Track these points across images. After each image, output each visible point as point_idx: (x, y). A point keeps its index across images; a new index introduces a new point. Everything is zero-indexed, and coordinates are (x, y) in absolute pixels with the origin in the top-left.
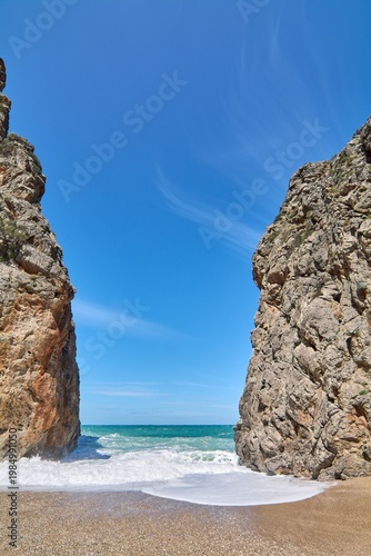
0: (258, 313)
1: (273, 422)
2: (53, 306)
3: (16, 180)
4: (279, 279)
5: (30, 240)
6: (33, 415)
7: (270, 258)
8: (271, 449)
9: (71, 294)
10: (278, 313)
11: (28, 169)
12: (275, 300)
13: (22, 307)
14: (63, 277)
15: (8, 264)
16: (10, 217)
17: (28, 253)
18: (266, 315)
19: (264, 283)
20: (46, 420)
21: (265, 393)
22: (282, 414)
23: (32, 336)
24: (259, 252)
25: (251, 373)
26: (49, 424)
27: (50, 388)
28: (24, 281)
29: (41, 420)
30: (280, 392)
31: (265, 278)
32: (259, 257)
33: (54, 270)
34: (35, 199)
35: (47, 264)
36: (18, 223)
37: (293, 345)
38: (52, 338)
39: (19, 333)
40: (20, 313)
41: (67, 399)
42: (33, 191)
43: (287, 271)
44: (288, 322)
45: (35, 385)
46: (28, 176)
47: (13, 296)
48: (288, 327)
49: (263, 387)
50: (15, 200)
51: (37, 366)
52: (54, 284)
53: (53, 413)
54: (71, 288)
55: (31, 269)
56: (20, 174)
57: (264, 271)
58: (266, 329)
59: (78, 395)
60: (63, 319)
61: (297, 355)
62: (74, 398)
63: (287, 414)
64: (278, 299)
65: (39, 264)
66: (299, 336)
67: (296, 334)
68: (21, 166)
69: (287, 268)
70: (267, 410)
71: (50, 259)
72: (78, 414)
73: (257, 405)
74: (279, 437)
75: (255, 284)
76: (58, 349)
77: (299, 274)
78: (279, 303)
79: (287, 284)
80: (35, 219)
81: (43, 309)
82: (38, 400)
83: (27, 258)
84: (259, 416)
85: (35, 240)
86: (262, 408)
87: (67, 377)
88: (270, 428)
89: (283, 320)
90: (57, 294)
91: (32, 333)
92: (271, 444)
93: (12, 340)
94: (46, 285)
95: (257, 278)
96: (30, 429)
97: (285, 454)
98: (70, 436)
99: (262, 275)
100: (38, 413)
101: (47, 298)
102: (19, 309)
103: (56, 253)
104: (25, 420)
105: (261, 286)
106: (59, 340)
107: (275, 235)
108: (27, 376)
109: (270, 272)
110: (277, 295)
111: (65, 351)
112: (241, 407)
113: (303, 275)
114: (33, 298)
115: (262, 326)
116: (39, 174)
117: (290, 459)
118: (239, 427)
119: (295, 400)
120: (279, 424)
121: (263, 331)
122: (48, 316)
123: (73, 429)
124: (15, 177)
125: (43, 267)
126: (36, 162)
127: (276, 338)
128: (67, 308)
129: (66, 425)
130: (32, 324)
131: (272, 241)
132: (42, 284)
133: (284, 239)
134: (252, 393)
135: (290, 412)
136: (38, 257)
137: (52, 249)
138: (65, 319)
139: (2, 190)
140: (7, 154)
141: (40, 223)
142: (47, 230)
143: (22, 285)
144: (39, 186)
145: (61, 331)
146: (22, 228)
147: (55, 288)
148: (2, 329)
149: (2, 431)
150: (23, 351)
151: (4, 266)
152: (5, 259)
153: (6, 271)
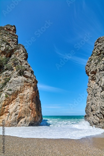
0: (88, 83)
1: (96, 115)
2: (33, 86)
3: (21, 55)
4: (94, 73)
5: (26, 70)
6: (31, 113)
7: (91, 67)
8: (96, 122)
9: (37, 82)
10: (95, 83)
11: (24, 52)
12: (93, 79)
13: (26, 86)
14: (34, 78)
15: (21, 76)
16: (21, 65)
17: (26, 73)
18: (91, 83)
19: (89, 74)
20: (34, 115)
21: (93, 106)
22: (99, 112)
23: (29, 94)
24: (87, 66)
25: (88, 101)
26: (35, 115)
27: (34, 106)
28: (26, 80)
29: (33, 115)
30: (98, 106)
31: (89, 73)
32: (87, 67)
33: (32, 76)
34: (26, 59)
35: (30, 75)
36: (23, 66)
37: (100, 92)
38: (33, 94)
39: (26, 93)
41: (38, 109)
43: (96, 70)
44: (98, 85)
45: (31, 106)
46: (24, 54)
47: (23, 84)
48: (98, 87)
49: (92, 105)
50: (21, 60)
51: (30, 101)
52: (33, 80)
53: (35, 113)
54: (37, 81)
55: (27, 77)
57: (89, 71)
58: (91, 88)
60: (36, 89)
61: (102, 95)
62: (40, 109)
63: (100, 112)
64: (94, 79)
65: (29, 75)
66: (102, 89)
67: (101, 88)
68: (22, 51)
69: (96, 69)
70: (94, 111)
71: (31, 74)
72: (41, 113)
73: (91, 110)
74: (98, 119)
75: (87, 75)
76: (35, 96)
77: (100, 70)
78: (95, 80)
79: (97, 74)
80: (27, 64)
81: (31, 87)
82: (31, 110)
83: (26, 74)
84: (91, 113)
85: (27, 70)
86: (92, 110)
87: (38, 103)
88: (95, 116)
89: (97, 85)
90: (33, 83)
91: (28, 93)
92: (96, 121)
93: (24, 95)
94: (31, 80)
95: (87, 73)
96: (30, 117)
97: (100, 124)
98: (40, 119)
99: (89, 72)
100: (32, 113)
101: (31, 84)
102: (25, 87)
103: (32, 72)
104: (29, 114)
105: (88, 75)
106: (35, 94)
107: (92, 60)
108: (28, 104)
109: (91, 71)
110: (94, 77)
111: (37, 97)
112: (86, 110)
113: (102, 71)
114: (28, 84)
115: (90, 87)
116: (26, 53)
117: (102, 125)
118: (86, 116)
119: (102, 108)
120: (98, 115)
121: (90, 88)
122: (32, 88)
123: (41, 117)
124: (21, 54)
125: (29, 76)
126: (25, 50)
127: (95, 90)
128: (36, 86)
129: (39, 116)
130: (28, 90)
131: (91, 62)
132: (30, 80)
133: (95, 61)
134: (89, 106)
135: (101, 111)
136: (28, 74)
139: (18, 58)
140: (18, 49)
141: (28, 65)
142: (29, 67)
143: (25, 81)
144: (26, 56)
145: (35, 92)
146: (24, 67)
147: (33, 81)
148: (21, 92)
149: (24, 117)
150: (27, 97)
151: (20, 77)
152: (21, 75)
153: (21, 78)
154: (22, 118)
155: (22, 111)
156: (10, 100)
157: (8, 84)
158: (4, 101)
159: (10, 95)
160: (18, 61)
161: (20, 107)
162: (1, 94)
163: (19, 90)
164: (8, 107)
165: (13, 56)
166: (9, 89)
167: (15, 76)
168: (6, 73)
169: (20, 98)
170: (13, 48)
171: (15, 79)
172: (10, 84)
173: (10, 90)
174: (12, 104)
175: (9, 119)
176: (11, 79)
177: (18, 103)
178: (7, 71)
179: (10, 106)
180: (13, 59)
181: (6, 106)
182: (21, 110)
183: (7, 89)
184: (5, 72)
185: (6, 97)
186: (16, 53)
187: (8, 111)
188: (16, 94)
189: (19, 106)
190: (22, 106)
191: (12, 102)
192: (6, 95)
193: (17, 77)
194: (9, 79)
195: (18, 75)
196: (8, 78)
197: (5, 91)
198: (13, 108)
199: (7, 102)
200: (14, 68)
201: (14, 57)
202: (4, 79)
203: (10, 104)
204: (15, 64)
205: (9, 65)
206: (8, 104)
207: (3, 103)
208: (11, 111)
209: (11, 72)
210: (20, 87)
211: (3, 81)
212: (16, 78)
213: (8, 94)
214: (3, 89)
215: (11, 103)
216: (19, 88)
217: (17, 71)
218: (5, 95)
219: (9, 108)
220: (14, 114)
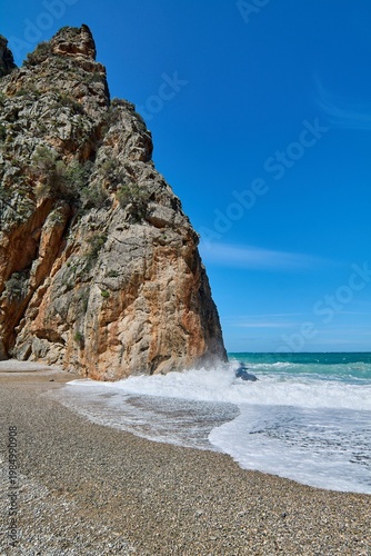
2: (184, 253)
3: (128, 144)
5: (152, 198)
6: (187, 345)
9: (196, 239)
11: (135, 129)
13: (159, 258)
14: (186, 225)
15: (141, 223)
16: (133, 181)
17: (153, 210)
20: (198, 348)
23: (173, 282)
26: (201, 351)
27: (195, 322)
28: (156, 236)
29: (194, 349)
33: (177, 221)
34: (146, 158)
35: (170, 216)
36: (140, 184)
38: (187, 282)
39: (162, 281)
40: (159, 263)
41: (211, 332)
42: (143, 150)
45: (184, 322)
46: (136, 137)
47: (150, 250)
50: (132, 164)
51: (182, 306)
52: (180, 234)
53: (203, 343)
54: (195, 234)
55: (158, 224)
56: (130, 136)
59: (220, 328)
60: (194, 262)
62: (217, 330)
65: (164, 218)
68: (129, 129)
71: (172, 211)
76: (195, 290)
80: (152, 176)
81: (176, 257)
82: (188, 333)
83: (154, 215)
85: (156, 197)
87: (208, 312)
90: (184, 242)
91: (172, 279)
93: (158, 286)
94: (174, 235)
96: (187, 356)
100: (191, 344)
101: (177, 247)
102: (158, 261)
103: (175, 204)
104: (181, 349)
106: (194, 282)
108: (176, 314)
111: (201, 291)
114: (167, 249)
116: (145, 130)
122: (182, 262)
124: (126, 141)
125: (167, 220)
126: (139, 120)
128: (195, 252)
130: (170, 271)
132: (171, 235)
136: (161, 211)
137: (172, 201)
138: (195, 263)
139: (120, 157)
140: (115, 121)
141: (156, 180)
142: (163, 184)
143: (155, 240)
144: (147, 143)
145: (194, 274)
146: (144, 188)
147: (182, 237)
148: (149, 279)
149: (168, 357)
150: (168, 295)
151: (138, 226)
152: (137, 220)
153: (142, 230)
154: (163, 360)
155: (159, 339)
156: (118, 305)
157: (103, 256)
158: (102, 309)
159: (115, 290)
160: (121, 168)
161: (150, 325)
162: (89, 290)
163: (141, 273)
164: (116, 327)
165: (101, 153)
166: (109, 270)
167: (119, 226)
168: (91, 220)
169: (147, 298)
170: (97, 122)
171: (122, 236)
172: (108, 254)
173: (114, 274)
174: (127, 318)
175: (124, 362)
176: (110, 238)
177: (144, 313)
178: (93, 213)
179: (120, 324)
180: (105, 165)
181: (110, 325)
182: (154, 334)
183: (104, 273)
184: (87, 217)
185: (106, 297)
186: (109, 139)
187: (119, 338)
188: (133, 284)
189: (149, 322)
190: (157, 324)
191: (126, 312)
192: (103, 290)
193: (126, 228)
194: (105, 240)
195: (129, 222)
196: (100, 235)
197: (99, 279)
198: (131, 329)
199: (110, 312)
200: (113, 195)
201: (105, 157)
202: (88, 241)
203: (121, 318)
204: (114, 182)
205: (95, 188)
206: (114, 319)
207: (100, 317)
208: (125, 337)
209: (106, 214)
210: (141, 261)
211: (85, 245)
212: (125, 231)
213: (108, 286)
214: (93, 274)
215: (124, 316)
216: (138, 264)
217: (124, 207)
218: (100, 291)
219: (120, 329)
220: (136, 347)
